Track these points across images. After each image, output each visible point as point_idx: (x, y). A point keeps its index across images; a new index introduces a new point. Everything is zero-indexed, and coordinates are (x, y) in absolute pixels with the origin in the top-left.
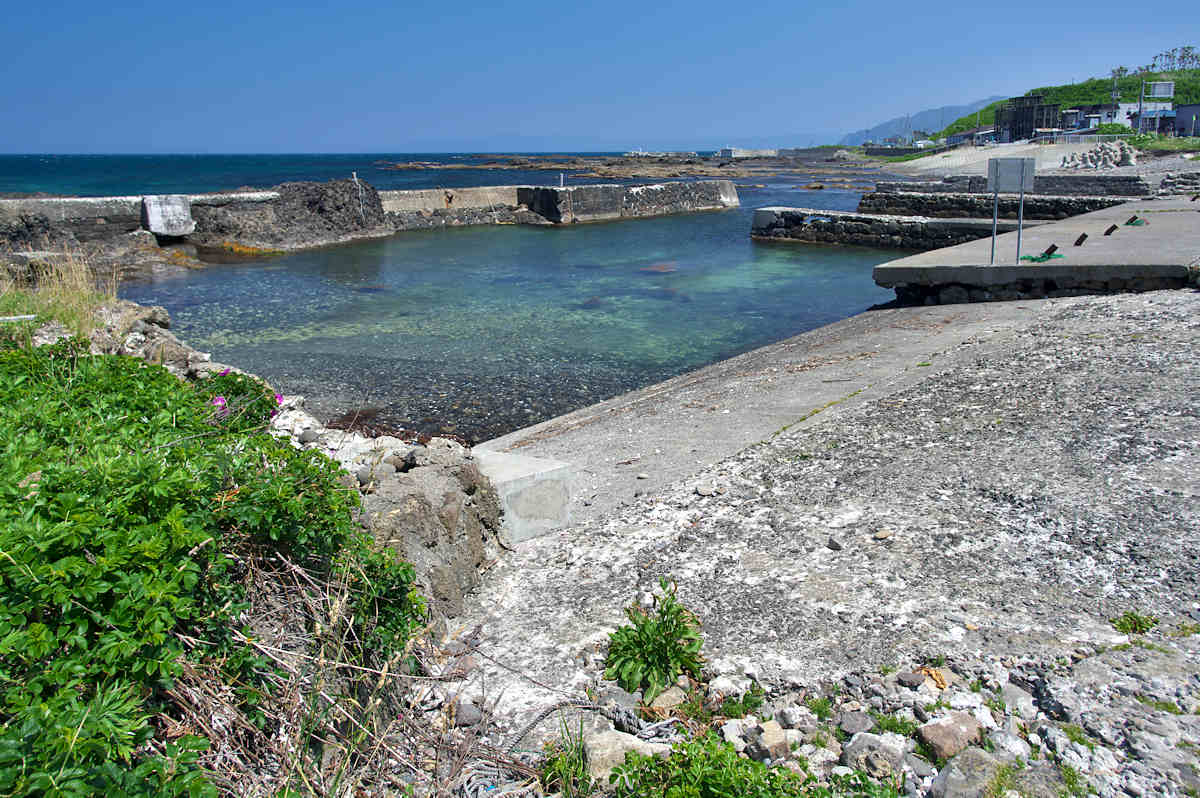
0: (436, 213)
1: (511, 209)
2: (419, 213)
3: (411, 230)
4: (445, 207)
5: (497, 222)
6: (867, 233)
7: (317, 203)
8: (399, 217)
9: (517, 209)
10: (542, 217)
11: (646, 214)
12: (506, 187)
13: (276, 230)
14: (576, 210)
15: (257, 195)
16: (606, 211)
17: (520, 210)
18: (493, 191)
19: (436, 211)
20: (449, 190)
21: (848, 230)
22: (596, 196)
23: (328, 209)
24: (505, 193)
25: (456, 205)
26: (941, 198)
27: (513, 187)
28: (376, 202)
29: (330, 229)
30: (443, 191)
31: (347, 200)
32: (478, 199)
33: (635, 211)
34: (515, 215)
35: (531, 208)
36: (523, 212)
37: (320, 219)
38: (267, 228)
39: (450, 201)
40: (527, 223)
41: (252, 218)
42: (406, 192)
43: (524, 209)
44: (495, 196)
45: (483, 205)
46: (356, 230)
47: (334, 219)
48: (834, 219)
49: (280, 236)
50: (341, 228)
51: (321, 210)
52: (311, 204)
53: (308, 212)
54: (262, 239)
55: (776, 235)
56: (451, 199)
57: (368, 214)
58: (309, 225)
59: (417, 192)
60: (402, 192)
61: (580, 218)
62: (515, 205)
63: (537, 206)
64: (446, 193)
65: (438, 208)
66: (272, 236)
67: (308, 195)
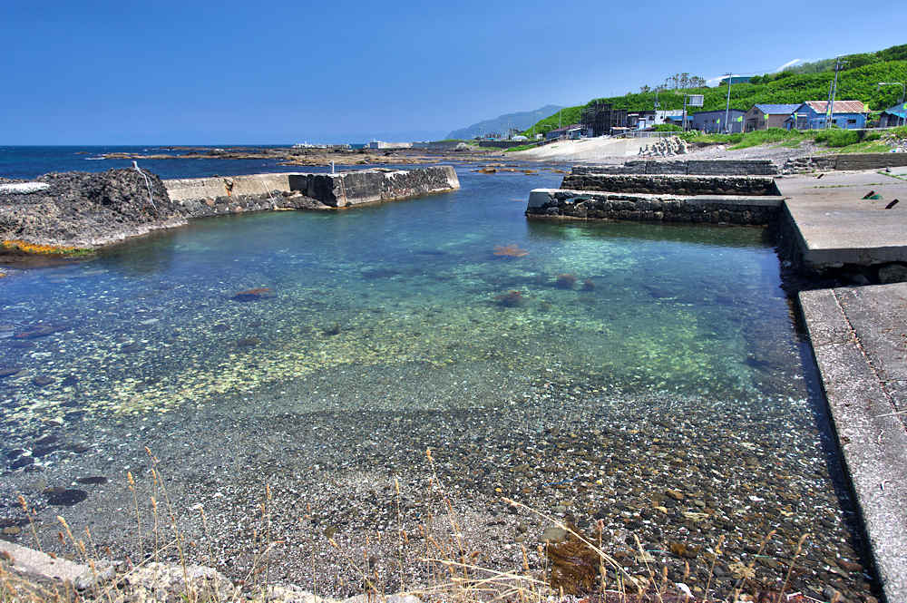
0: (219, 200)
1: (285, 194)
2: (203, 201)
3: (198, 218)
4: (226, 194)
5: (276, 208)
6: (633, 210)
7: (99, 194)
8: (184, 206)
9: (291, 195)
10: (319, 202)
11: (400, 196)
12: (278, 175)
13: (64, 225)
14: (348, 195)
15: (23, 187)
16: (370, 195)
17: (295, 196)
18: (268, 178)
19: (218, 199)
20: (228, 178)
21: (616, 207)
22: (362, 182)
23: (114, 199)
24: (279, 179)
25: (236, 193)
26: (627, 179)
27: (285, 174)
28: (163, 192)
29: (121, 222)
30: (222, 179)
31: (134, 190)
32: (256, 186)
33: (392, 195)
34: (292, 200)
35: (305, 193)
36: (299, 197)
37: (107, 212)
38: (54, 224)
39: (230, 190)
40: (306, 208)
41: (30, 212)
42: (187, 181)
43: (298, 194)
44: (270, 183)
45: (261, 192)
46: (149, 221)
47: (124, 209)
48: (602, 199)
49: (72, 232)
50: (133, 220)
51: (107, 202)
52: (93, 195)
53: (91, 204)
54: (51, 234)
55: (551, 213)
56: (232, 186)
57: (159, 205)
58: (97, 217)
59: (198, 180)
60: (183, 181)
61: (352, 201)
62: (289, 192)
63: (310, 192)
64: (225, 180)
65: (220, 196)
66: (63, 231)
67: (86, 185)
